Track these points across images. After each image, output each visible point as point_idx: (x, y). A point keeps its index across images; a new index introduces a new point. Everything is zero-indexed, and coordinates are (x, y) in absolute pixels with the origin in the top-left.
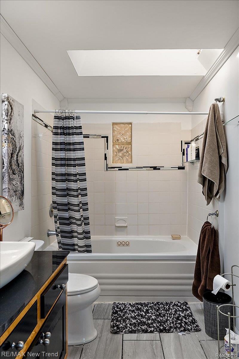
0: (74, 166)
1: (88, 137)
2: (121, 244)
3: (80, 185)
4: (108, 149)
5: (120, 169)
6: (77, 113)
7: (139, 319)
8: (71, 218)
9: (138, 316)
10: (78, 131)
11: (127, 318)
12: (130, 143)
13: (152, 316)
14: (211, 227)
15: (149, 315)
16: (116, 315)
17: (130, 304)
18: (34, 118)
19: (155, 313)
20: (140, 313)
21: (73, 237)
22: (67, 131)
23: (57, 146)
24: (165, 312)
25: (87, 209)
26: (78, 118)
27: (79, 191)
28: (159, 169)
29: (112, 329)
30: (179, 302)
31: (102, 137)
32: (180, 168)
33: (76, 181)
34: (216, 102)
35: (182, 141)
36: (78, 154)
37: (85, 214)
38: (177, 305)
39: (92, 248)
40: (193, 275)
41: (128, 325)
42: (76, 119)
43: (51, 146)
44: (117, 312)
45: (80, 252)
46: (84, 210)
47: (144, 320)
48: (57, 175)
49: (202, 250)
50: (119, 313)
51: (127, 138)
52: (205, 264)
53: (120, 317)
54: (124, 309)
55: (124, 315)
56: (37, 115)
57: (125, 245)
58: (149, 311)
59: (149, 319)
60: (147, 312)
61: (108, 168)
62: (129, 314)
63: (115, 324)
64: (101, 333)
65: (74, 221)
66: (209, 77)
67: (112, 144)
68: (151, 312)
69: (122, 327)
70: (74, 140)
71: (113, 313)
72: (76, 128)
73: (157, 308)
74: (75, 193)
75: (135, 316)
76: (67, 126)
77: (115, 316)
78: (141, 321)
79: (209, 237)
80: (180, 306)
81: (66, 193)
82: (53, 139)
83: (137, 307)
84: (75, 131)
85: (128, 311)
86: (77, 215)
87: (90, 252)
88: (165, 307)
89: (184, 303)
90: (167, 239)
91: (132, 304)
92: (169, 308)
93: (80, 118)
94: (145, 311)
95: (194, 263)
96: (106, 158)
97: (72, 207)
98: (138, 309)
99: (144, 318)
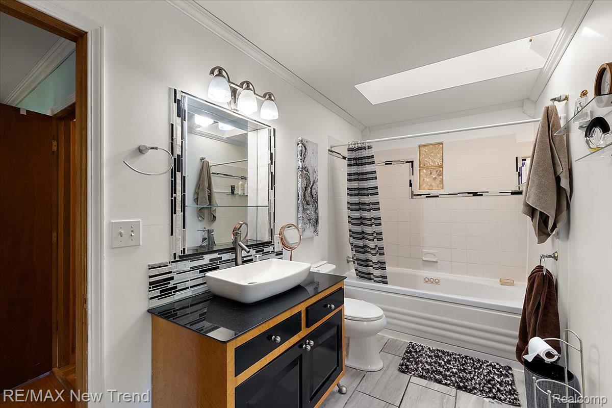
0: (368, 195)
1: (391, 164)
2: (428, 281)
3: (373, 214)
4: (413, 175)
5: (428, 196)
6: (369, 143)
7: (434, 367)
8: (365, 246)
9: (435, 363)
10: (370, 160)
11: (421, 362)
12: (442, 166)
13: (452, 369)
14: (543, 273)
15: (450, 366)
16: (409, 355)
17: (429, 348)
18: (330, 153)
19: (458, 367)
20: (438, 360)
21: (368, 266)
22: (360, 161)
23: (351, 177)
24: (473, 369)
25: (381, 239)
26: (369, 147)
27: (373, 221)
28: (482, 195)
29: (400, 367)
30: (497, 364)
31: (407, 162)
32: (513, 193)
33: (369, 210)
34: (553, 103)
35: (517, 158)
36: (370, 184)
37: (379, 244)
38: (494, 367)
39: (388, 280)
40: (517, 333)
41: (420, 369)
42: (369, 149)
43: (346, 177)
44: (411, 352)
45: (375, 281)
46: (378, 240)
47: (441, 369)
48: (352, 204)
49: (528, 305)
50: (413, 353)
51: (438, 161)
52: (532, 321)
53: (413, 358)
54: (420, 351)
55: (418, 358)
56: (333, 149)
57: (434, 282)
58: (452, 362)
59: (448, 371)
60: (449, 362)
61: (413, 195)
62: (424, 358)
63: (405, 363)
64: (388, 367)
65: (369, 250)
66: (550, 68)
67: (418, 169)
68: (453, 363)
69: (411, 368)
70: (367, 169)
71: (407, 352)
72: (368, 157)
73: (464, 362)
74: (369, 222)
75: (432, 362)
76: (360, 156)
77: (407, 356)
78: (437, 370)
79: (538, 285)
80: (499, 369)
81: (361, 221)
82: (348, 171)
83: (437, 353)
84: (367, 160)
85: (424, 355)
86: (371, 244)
87: (386, 283)
88: (476, 364)
89: (505, 367)
90: (495, 283)
91: (431, 349)
92: (481, 367)
93: (371, 148)
94: (446, 360)
95: (519, 318)
96: (411, 185)
97: (366, 236)
98: (437, 356)
99: (442, 367)
